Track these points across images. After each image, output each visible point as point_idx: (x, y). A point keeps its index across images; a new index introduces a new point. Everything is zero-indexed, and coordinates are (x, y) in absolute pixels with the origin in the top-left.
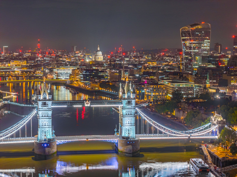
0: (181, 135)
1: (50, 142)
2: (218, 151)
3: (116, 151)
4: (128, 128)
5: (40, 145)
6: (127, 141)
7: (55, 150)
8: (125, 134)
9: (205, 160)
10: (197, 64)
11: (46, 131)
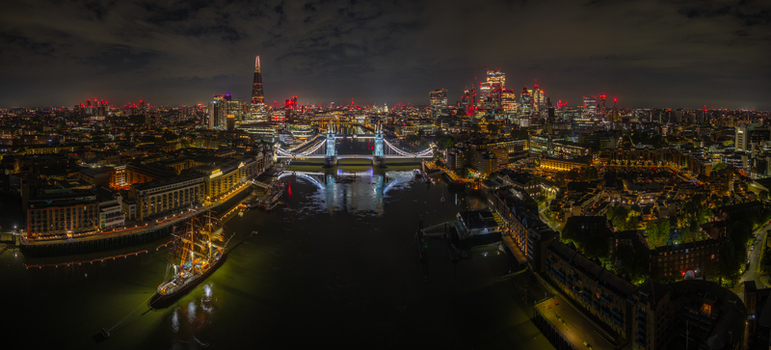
0: (412, 156)
1: (332, 157)
2: (430, 165)
3: (372, 165)
4: (378, 150)
5: (327, 159)
6: (378, 158)
7: (336, 162)
8: (377, 154)
9: (421, 169)
10: (440, 113)
11: (331, 151)
